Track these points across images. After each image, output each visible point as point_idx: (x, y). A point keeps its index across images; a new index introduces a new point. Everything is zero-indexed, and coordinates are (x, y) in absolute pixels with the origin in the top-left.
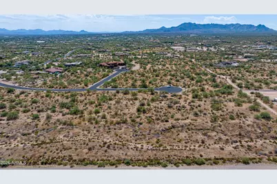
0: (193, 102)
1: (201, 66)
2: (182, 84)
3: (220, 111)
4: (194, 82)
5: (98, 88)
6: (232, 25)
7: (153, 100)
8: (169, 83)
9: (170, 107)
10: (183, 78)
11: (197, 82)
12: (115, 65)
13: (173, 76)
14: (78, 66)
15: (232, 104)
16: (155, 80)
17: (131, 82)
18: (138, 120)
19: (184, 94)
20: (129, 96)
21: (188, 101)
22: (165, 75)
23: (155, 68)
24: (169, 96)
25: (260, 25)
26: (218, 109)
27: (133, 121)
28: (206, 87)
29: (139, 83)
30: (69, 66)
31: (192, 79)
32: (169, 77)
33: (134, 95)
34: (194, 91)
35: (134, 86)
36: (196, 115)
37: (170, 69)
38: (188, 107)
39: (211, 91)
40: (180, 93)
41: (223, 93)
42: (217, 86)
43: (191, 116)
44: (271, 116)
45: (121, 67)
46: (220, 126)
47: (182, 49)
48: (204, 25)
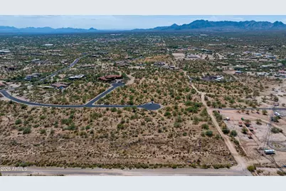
0: (163, 120)
2: (162, 101)
4: (173, 99)
5: (93, 104)
7: (132, 118)
8: (152, 100)
9: (143, 124)
10: (165, 95)
11: (176, 99)
12: (113, 79)
13: (159, 92)
14: (80, 79)
15: (191, 122)
16: (142, 97)
17: (121, 97)
18: (116, 135)
19: (160, 112)
20: (115, 113)
21: (159, 119)
22: (153, 91)
23: (147, 82)
24: (147, 113)
26: (178, 127)
28: (180, 105)
29: (128, 99)
30: (72, 79)
31: (173, 97)
32: (155, 93)
33: (120, 112)
34: (168, 109)
35: (123, 102)
36: (160, 131)
37: (160, 84)
38: (157, 125)
39: (182, 110)
40: (157, 111)
41: (191, 111)
42: (189, 104)
43: (156, 133)
44: (213, 133)
45: (118, 81)
47: (182, 55)
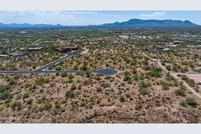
0: (123, 85)
1: (139, 51)
2: (118, 66)
3: (147, 96)
4: (129, 65)
5: (44, 70)
6: (167, 20)
7: (86, 83)
8: (107, 66)
9: (99, 90)
10: (120, 61)
11: (132, 64)
12: (68, 50)
13: (113, 59)
14: (38, 50)
15: (160, 87)
16: (96, 63)
17: (75, 63)
19: (118, 76)
20: (66, 79)
21: (119, 84)
22: (107, 58)
23: (100, 52)
24: (103, 78)
25: (186, 21)
26: (145, 94)
27: (58, 107)
28: (138, 69)
29: (82, 65)
30: (31, 50)
31: (128, 62)
32: (109, 60)
33: (71, 77)
34: (126, 73)
35: (76, 68)
36: (122, 100)
37: (113, 53)
38: (117, 91)
39: (142, 74)
40: (114, 76)
41: (153, 76)
42: (148, 69)
43: (117, 101)
44: (197, 101)
45: (73, 51)
46: (144, 115)
47: (127, 37)
48: (147, 20)
